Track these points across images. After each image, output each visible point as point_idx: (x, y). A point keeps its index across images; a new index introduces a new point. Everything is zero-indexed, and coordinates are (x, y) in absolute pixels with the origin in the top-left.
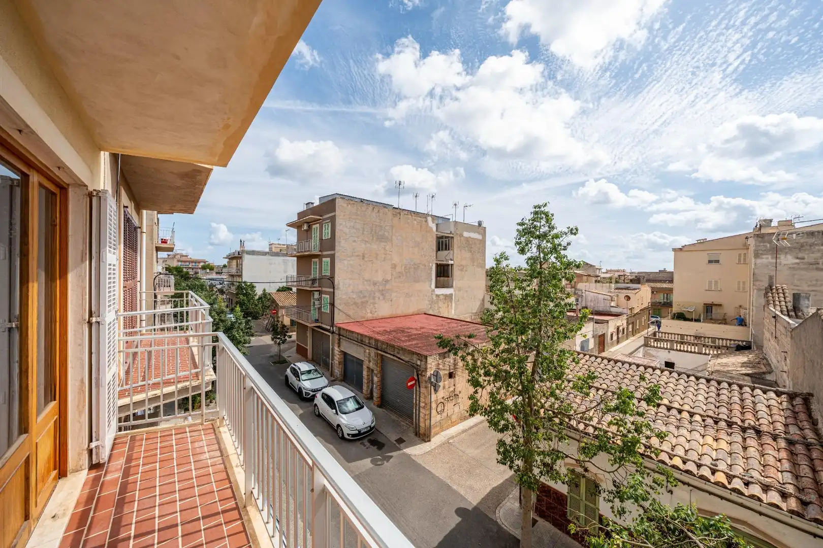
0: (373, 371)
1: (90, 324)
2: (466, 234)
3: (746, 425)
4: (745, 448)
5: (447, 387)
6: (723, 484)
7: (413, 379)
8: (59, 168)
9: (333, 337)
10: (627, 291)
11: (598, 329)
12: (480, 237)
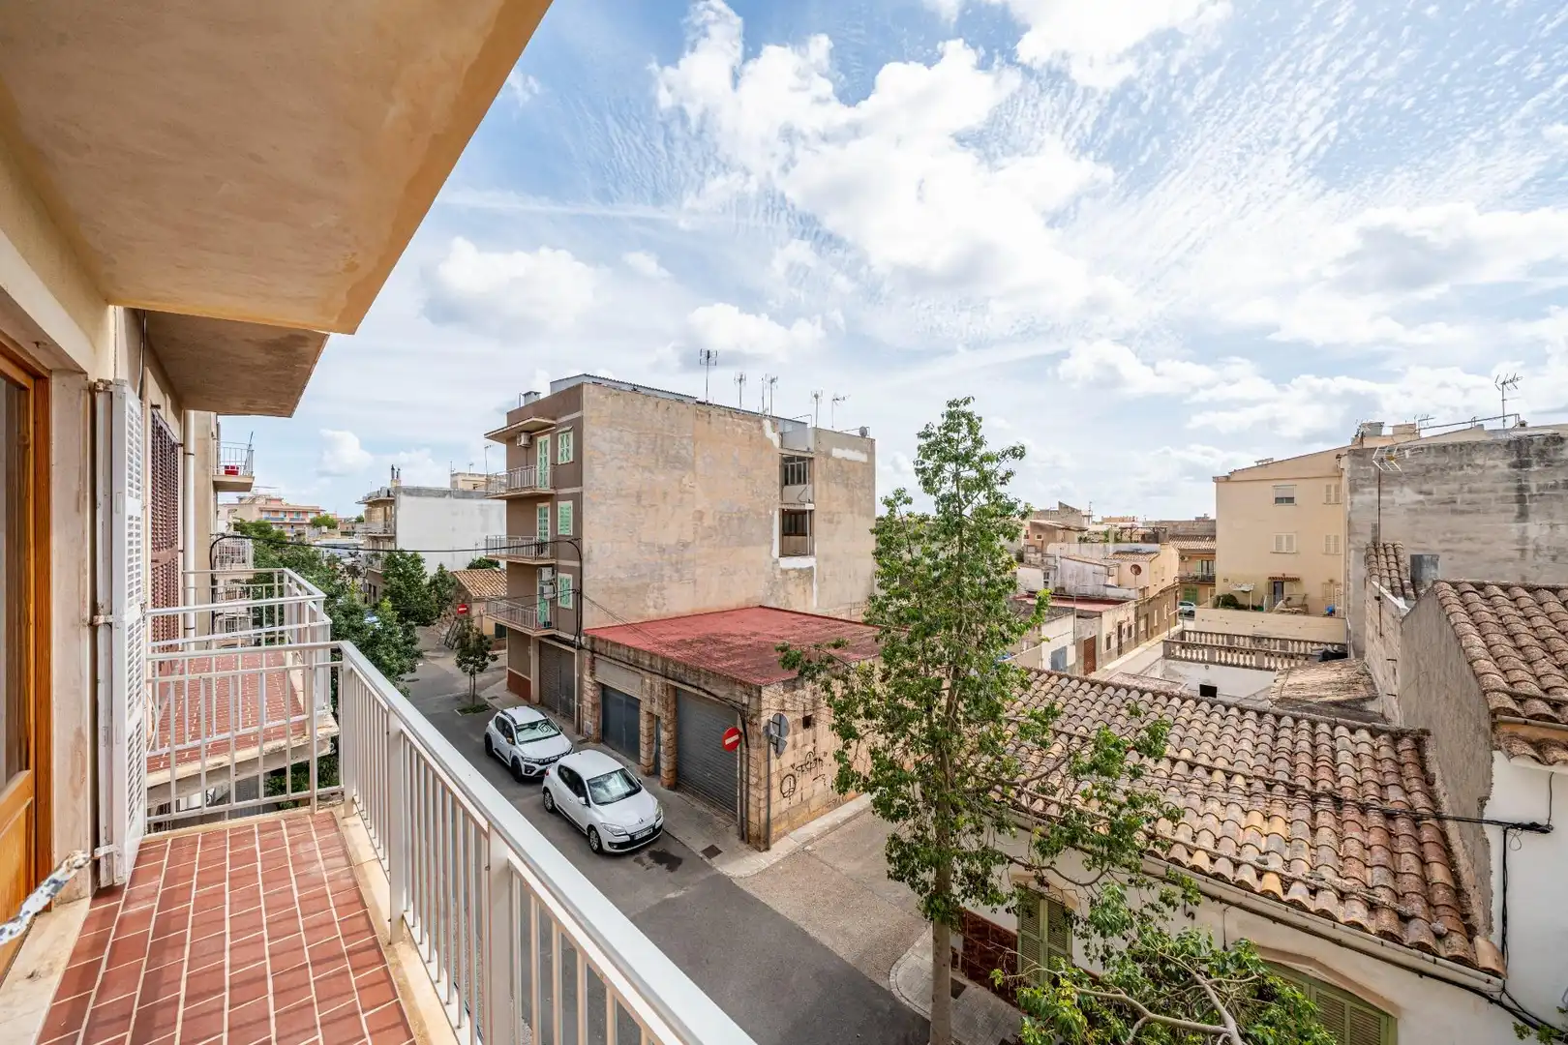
0: (658, 718)
1: (94, 627)
2: (837, 453)
3: (1319, 790)
4: (1314, 830)
5: (800, 745)
6: (1274, 894)
7: (735, 731)
8: (37, 344)
9: (579, 655)
10: (1136, 557)
11: (1083, 627)
12: (864, 458)
